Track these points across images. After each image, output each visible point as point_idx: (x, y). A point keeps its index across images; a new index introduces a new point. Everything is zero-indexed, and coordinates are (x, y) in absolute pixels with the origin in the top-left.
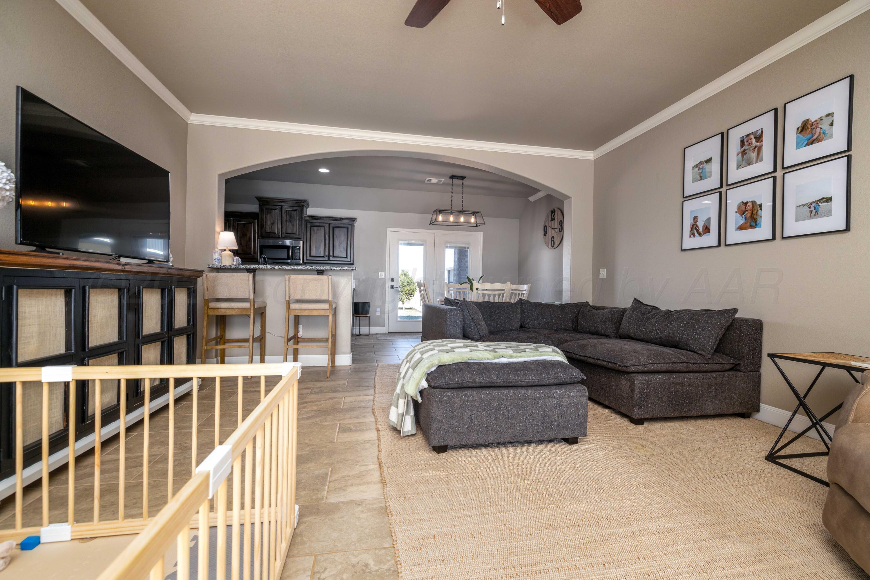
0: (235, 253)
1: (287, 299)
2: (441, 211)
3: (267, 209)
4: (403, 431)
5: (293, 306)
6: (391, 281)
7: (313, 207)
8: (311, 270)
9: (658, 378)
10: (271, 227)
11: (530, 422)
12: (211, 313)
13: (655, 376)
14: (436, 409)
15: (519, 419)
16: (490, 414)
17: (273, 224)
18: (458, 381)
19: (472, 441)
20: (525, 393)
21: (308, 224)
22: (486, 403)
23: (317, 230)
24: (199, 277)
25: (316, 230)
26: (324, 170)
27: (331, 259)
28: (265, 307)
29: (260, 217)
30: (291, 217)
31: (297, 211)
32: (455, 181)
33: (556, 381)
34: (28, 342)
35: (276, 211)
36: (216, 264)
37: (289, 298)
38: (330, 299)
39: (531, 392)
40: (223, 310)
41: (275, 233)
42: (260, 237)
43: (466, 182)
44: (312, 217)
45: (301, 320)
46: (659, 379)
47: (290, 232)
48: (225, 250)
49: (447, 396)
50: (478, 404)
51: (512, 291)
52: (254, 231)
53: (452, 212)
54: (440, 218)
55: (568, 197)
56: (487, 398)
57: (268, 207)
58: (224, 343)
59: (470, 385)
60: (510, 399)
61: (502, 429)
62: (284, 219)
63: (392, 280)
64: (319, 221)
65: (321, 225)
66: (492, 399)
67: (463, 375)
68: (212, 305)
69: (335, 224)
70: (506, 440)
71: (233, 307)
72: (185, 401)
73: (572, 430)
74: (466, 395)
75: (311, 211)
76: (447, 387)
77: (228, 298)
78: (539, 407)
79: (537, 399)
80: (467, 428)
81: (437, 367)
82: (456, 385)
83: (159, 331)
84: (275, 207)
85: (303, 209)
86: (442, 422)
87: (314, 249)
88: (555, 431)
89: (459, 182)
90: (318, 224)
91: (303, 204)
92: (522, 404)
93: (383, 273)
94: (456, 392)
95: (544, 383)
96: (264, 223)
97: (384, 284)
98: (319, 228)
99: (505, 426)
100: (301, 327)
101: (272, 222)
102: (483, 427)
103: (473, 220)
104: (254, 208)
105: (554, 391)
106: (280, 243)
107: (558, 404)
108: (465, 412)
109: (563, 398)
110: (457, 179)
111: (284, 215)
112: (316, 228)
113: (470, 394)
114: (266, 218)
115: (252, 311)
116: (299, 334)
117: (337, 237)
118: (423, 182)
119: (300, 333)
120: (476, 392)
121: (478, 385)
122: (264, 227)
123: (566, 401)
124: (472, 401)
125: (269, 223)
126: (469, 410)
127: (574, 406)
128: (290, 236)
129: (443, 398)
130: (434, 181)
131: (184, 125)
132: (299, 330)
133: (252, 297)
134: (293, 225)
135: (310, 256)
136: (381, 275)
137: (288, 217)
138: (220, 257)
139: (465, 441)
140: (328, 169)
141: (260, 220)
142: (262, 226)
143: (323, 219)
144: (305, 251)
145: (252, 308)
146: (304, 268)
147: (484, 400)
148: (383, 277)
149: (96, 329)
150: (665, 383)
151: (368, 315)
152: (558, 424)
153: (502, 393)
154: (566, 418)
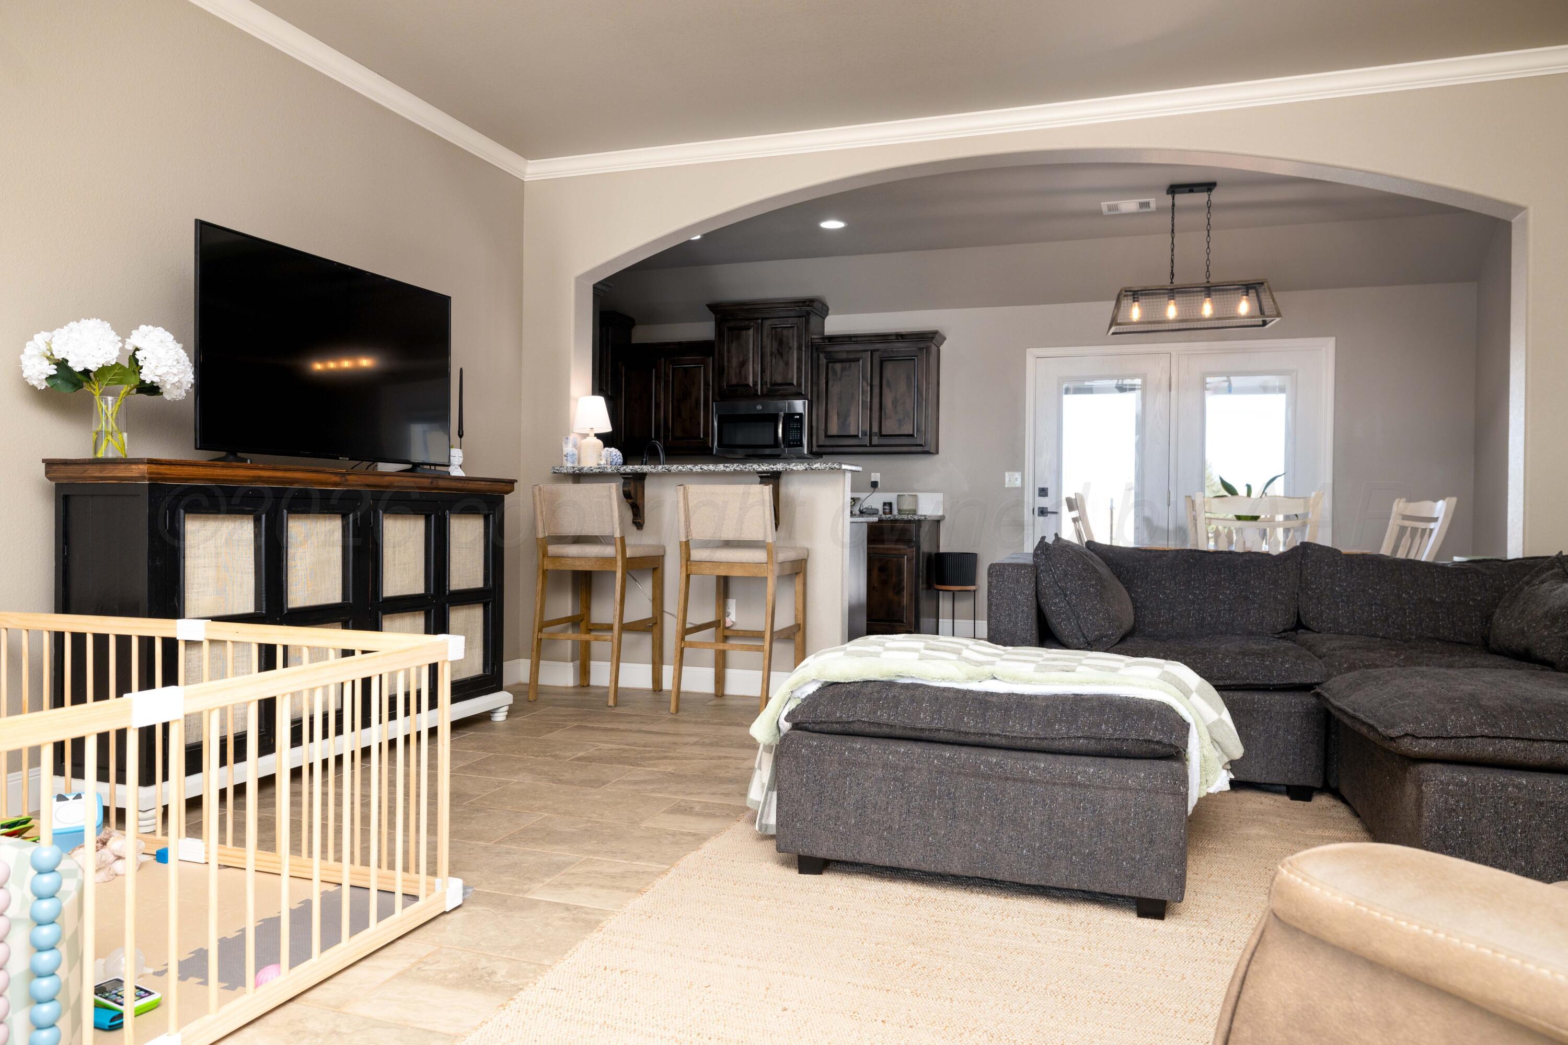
0: (607, 440)
1: (684, 539)
2: (1136, 295)
3: (730, 329)
4: (764, 822)
5: (696, 555)
6: (1040, 495)
7: (838, 312)
8: (741, 473)
9: (1514, 786)
10: (740, 371)
11: (1010, 837)
12: (549, 565)
13: (1500, 777)
14: (786, 772)
15: (982, 825)
16: (908, 803)
17: (743, 364)
18: (841, 717)
19: (865, 857)
20: (996, 764)
21: (822, 356)
22: (899, 774)
23: (843, 370)
24: (507, 493)
25: (839, 371)
26: (832, 225)
27: (875, 440)
28: (663, 556)
29: (716, 349)
30: (781, 343)
31: (795, 329)
32: (1182, 199)
33: (1093, 745)
34: (203, 592)
35: (751, 332)
36: (569, 465)
37: (687, 536)
38: (769, 540)
39: (1014, 763)
40: (570, 561)
41: (748, 385)
42: (718, 399)
43: (1217, 196)
44: (832, 339)
45: (734, 587)
46: (1519, 787)
47: (779, 380)
48: (587, 435)
49: (811, 746)
50: (880, 773)
51: (1407, 523)
52: (706, 384)
53: (1172, 292)
54: (1136, 312)
55: (1518, 209)
56: (901, 763)
57: (732, 324)
58: (589, 631)
59: (867, 730)
60: (959, 773)
61: (939, 842)
62: (768, 351)
63: (1043, 492)
64: (847, 347)
65: (852, 356)
66: (913, 768)
67: (855, 707)
68: (553, 549)
69: (885, 351)
70: (947, 869)
71: (589, 555)
72: (475, 731)
73: (1133, 877)
74: (852, 750)
75: (835, 324)
76: (817, 728)
77: (579, 536)
78: (1036, 802)
79: (1031, 781)
80: (856, 825)
81: (819, 685)
82: (836, 727)
83: (423, 592)
84: (747, 323)
85: (807, 322)
86: (799, 801)
87: (835, 417)
88: (1083, 871)
89: (1200, 198)
90: (844, 356)
91: (808, 308)
92: (988, 789)
93: (1018, 475)
94: (829, 741)
95: (1057, 745)
96: (726, 363)
97: (1020, 503)
98: (847, 365)
99: (945, 835)
100: (732, 605)
101: (741, 360)
102: (890, 827)
103: (1244, 307)
104: (704, 330)
105: (1080, 768)
106: (759, 407)
107: (1090, 802)
108: (851, 787)
109: (1105, 788)
110: (1191, 191)
111: (767, 342)
112: (838, 366)
113: (860, 750)
114: (729, 351)
115: (619, 564)
116: (727, 619)
117: (889, 385)
118: (1099, 213)
119: (732, 618)
120: (874, 746)
121: (886, 730)
122: (726, 373)
123: (1111, 798)
124: (868, 765)
125: (735, 362)
126: (859, 784)
127: (1136, 813)
128: (778, 390)
129: (801, 751)
130: (1129, 205)
131: (516, 187)
132: (729, 610)
133: (617, 535)
134: (787, 364)
135: (827, 436)
136: (1013, 479)
137: (775, 345)
138: (576, 452)
139: (849, 854)
140: (840, 219)
141: (716, 356)
142: (720, 371)
143: (856, 342)
144: (814, 424)
145: (619, 558)
146: (728, 470)
147: (896, 767)
148: (1018, 483)
149: (304, 580)
150: (1542, 804)
151: (972, 588)
152: (1090, 854)
153: (937, 756)
154: (1112, 841)
